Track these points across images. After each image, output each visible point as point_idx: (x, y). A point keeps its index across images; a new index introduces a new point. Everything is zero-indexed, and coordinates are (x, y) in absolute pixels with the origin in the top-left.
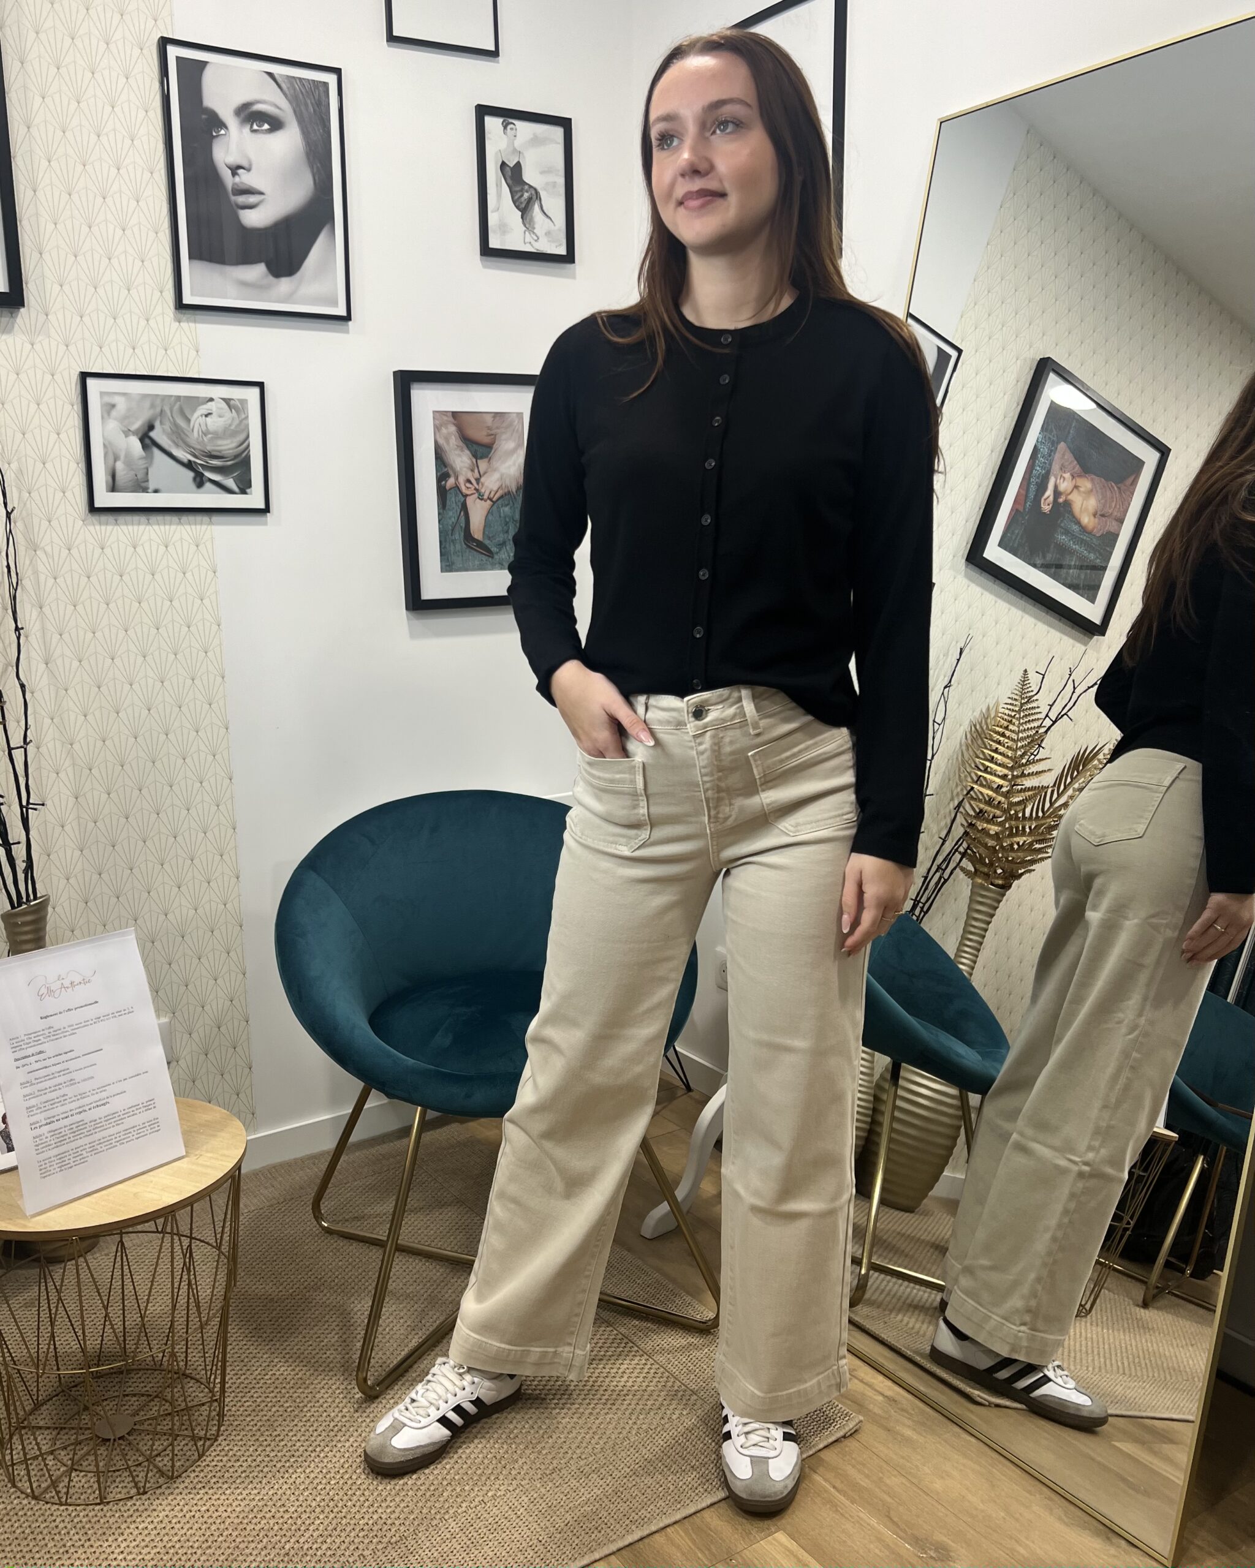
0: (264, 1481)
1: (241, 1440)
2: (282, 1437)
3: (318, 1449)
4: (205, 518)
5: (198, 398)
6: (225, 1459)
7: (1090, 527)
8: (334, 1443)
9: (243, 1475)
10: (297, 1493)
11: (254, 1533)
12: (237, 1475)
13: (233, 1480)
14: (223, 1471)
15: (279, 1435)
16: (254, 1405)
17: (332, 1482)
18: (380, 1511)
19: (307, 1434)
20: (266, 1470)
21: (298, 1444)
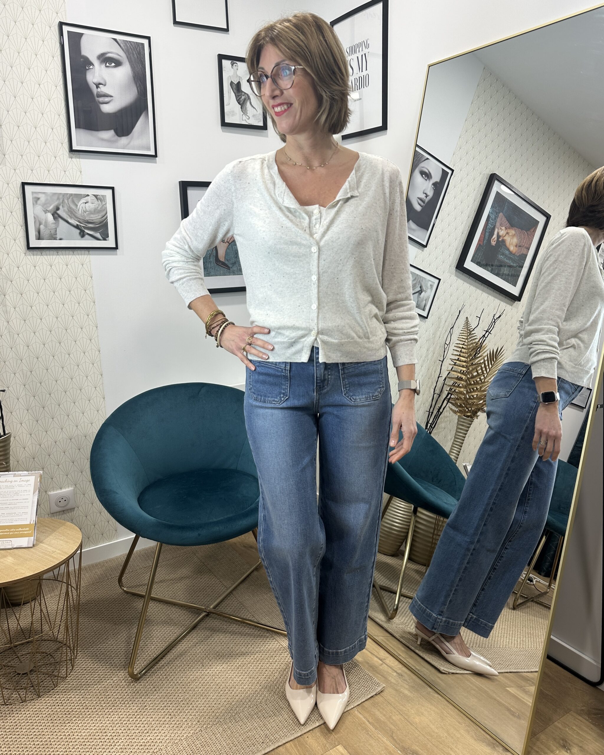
0: (98, 719)
1: (90, 697)
2: (110, 696)
3: (126, 703)
4: (86, 252)
5: (81, 194)
6: (81, 708)
7: (514, 251)
8: (134, 699)
9: (89, 716)
10: (113, 726)
11: (90, 747)
12: (86, 716)
13: (83, 719)
14: (79, 714)
15: (109, 695)
16: (99, 679)
17: (130, 720)
18: (151, 735)
19: (122, 694)
20: (100, 713)
21: (117, 700)
